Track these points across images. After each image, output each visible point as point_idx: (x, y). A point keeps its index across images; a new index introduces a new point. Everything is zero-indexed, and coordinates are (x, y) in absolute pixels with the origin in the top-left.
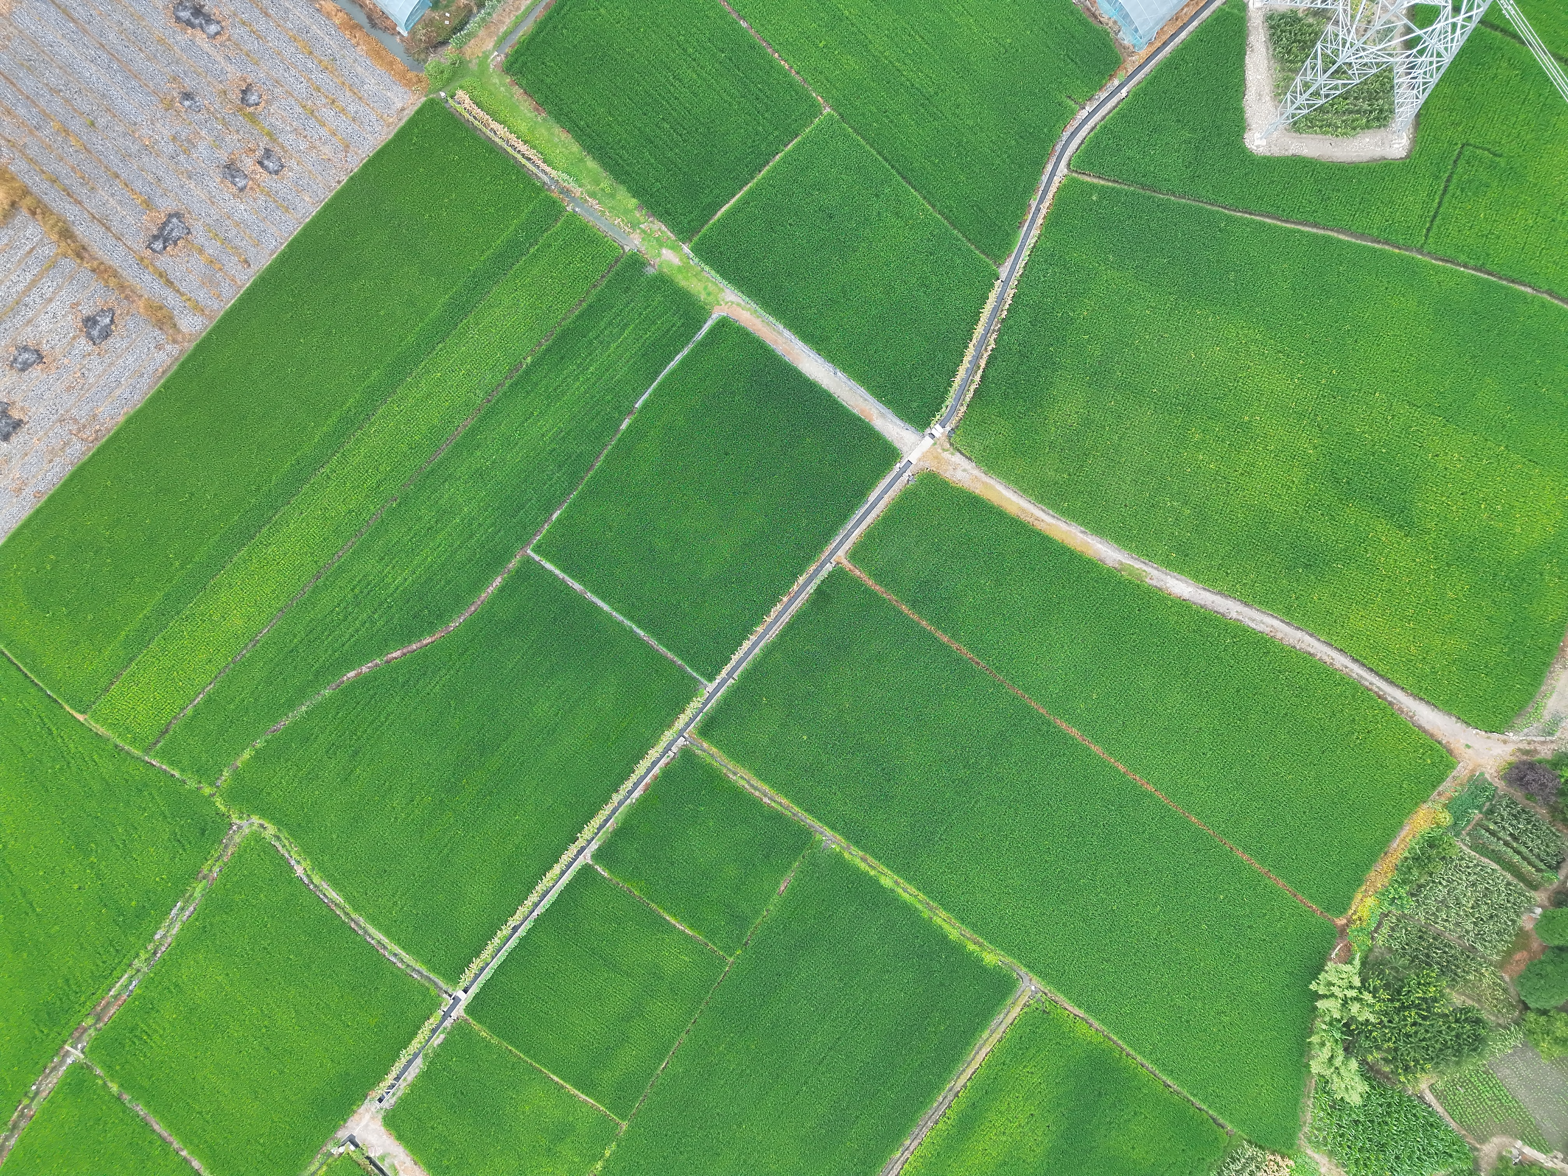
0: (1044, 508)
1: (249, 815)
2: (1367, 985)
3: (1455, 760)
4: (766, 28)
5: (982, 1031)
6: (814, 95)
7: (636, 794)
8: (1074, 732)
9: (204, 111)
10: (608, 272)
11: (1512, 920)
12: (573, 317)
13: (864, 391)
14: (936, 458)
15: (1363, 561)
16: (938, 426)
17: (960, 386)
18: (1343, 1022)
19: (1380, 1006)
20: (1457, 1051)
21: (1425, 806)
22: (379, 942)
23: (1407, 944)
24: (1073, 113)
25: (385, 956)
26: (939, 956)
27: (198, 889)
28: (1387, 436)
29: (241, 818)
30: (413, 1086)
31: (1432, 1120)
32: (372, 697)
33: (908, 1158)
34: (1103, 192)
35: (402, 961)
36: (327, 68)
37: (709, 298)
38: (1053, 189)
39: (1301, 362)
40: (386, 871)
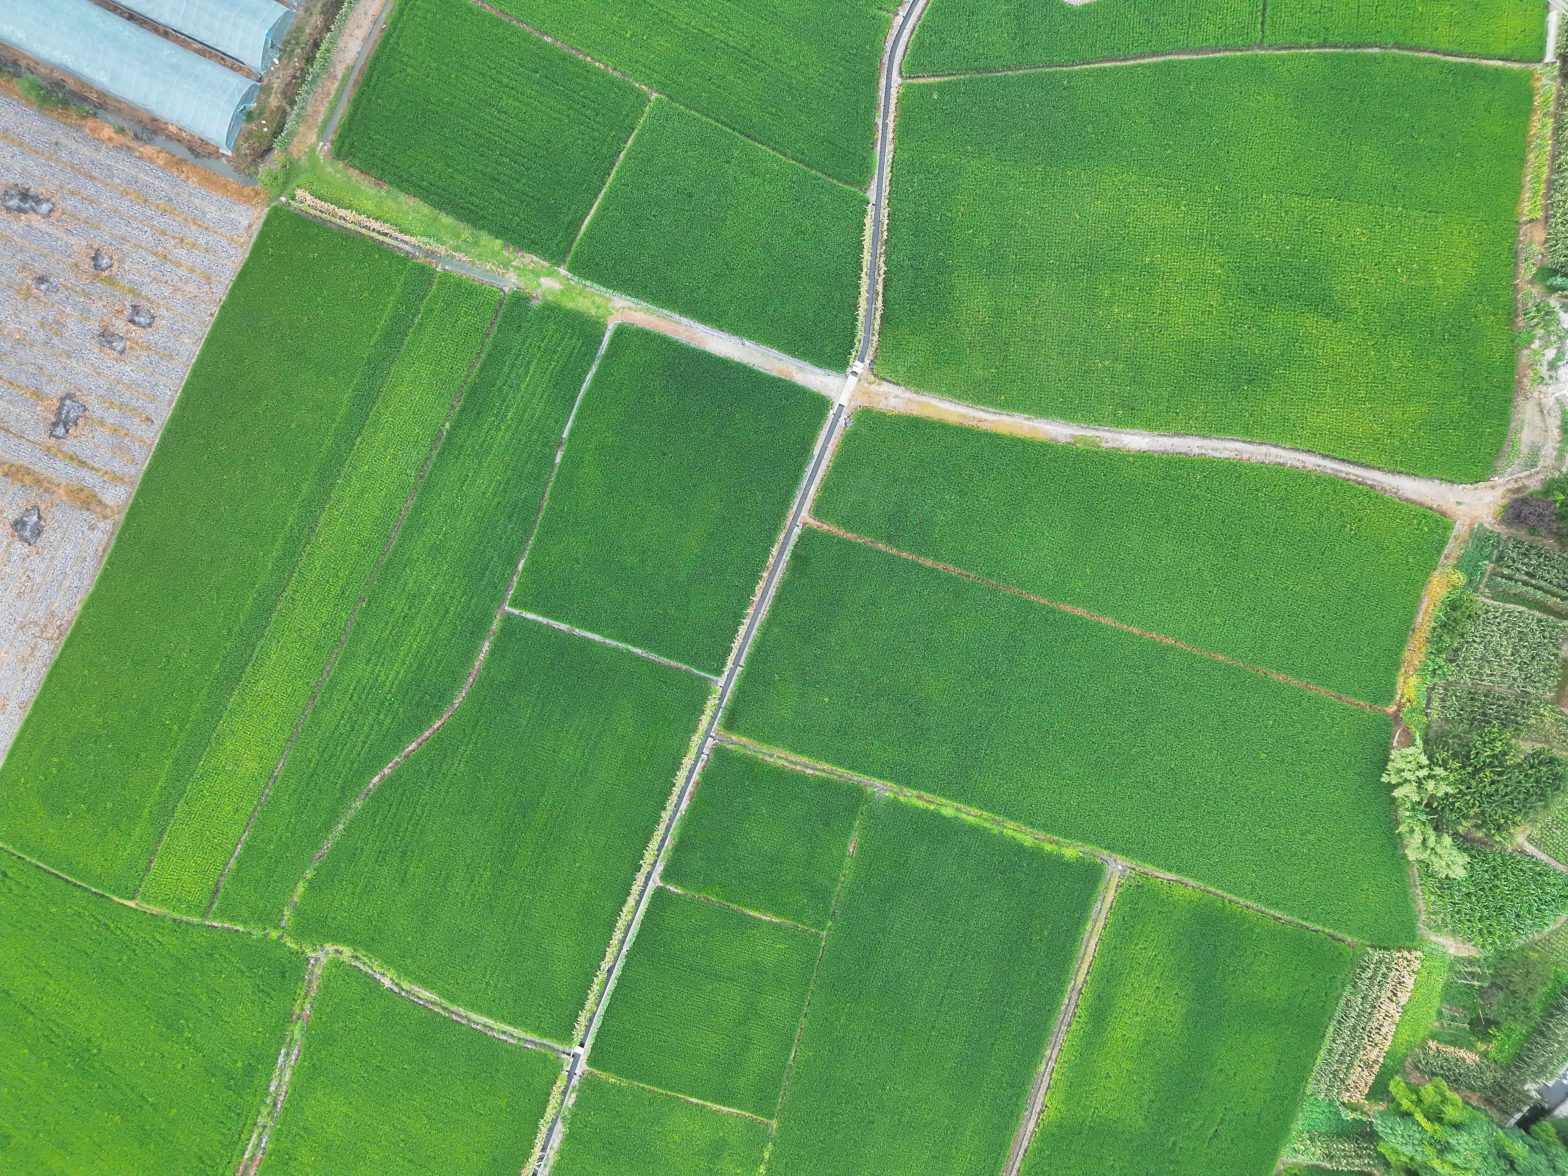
0: (983, 408)
1: (322, 945)
2: (1435, 760)
3: (1450, 520)
4: (570, 37)
5: (1085, 924)
6: (637, 85)
7: (684, 806)
8: (1080, 612)
9: (62, 289)
10: (496, 317)
11: (1553, 655)
12: (475, 370)
13: (776, 351)
14: (866, 393)
15: (1302, 359)
16: (857, 363)
17: (866, 316)
18: (1424, 803)
19: (1454, 776)
20: (1541, 795)
21: (1436, 573)
22: (485, 1026)
23: (1461, 710)
24: (889, 22)
25: (494, 1037)
26: (1021, 866)
27: (297, 1031)
28: (1287, 233)
29: (314, 950)
30: (561, 1152)
31: (1538, 869)
32: (403, 795)
33: (1053, 1067)
34: (942, 89)
35: (512, 1036)
36: (166, 211)
37: (600, 311)
38: (893, 101)
39: (1182, 188)
40: (469, 956)
